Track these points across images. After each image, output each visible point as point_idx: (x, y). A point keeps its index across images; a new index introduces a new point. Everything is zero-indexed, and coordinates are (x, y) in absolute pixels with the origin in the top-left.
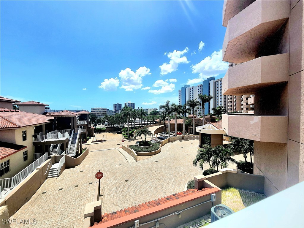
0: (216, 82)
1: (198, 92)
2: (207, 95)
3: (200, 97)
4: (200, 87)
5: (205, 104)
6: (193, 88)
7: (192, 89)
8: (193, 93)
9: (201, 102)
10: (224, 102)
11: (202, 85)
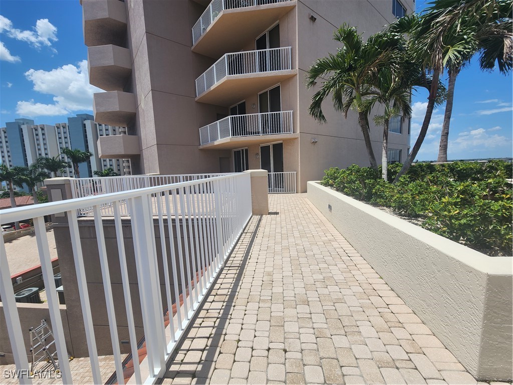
0: (98, 125)
1: (60, 138)
2: (83, 150)
3: (66, 151)
4: (62, 128)
5: (79, 164)
6: (43, 129)
7: (40, 130)
8: (44, 139)
9: (70, 160)
10: (117, 165)
11: (67, 125)
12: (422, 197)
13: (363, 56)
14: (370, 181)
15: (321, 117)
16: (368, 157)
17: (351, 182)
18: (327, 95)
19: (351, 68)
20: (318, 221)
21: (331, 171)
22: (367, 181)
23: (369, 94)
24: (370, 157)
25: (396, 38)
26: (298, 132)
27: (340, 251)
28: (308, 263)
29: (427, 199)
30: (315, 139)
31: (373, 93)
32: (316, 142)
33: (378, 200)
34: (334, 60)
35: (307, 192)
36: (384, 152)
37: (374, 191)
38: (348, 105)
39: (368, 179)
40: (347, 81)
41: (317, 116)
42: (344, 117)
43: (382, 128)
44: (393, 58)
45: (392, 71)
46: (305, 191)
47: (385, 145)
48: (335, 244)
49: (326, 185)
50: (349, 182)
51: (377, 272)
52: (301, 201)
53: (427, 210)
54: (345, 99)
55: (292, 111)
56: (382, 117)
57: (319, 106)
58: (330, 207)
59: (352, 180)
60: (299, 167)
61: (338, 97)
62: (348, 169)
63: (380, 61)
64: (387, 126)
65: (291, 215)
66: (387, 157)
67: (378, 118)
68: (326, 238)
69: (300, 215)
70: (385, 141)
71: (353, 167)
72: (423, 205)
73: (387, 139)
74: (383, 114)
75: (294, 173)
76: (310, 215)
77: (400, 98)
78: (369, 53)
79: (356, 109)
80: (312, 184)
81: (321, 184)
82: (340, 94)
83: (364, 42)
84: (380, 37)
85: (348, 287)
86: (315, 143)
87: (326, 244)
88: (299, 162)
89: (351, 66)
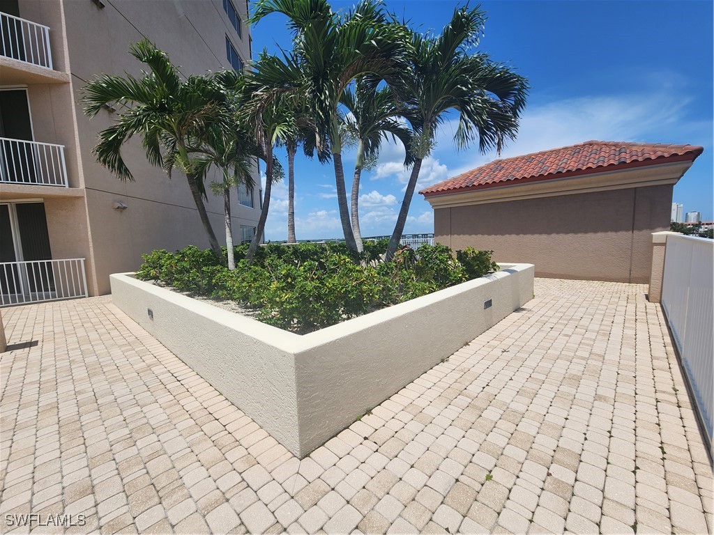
12: (257, 284)
13: (183, 98)
14: (208, 269)
15: (122, 169)
16: (206, 236)
17: (183, 271)
18: (130, 137)
19: (162, 109)
20: (131, 339)
21: (154, 255)
22: (204, 269)
23: (201, 151)
24: (209, 235)
25: (222, 91)
26: (82, 185)
27: (166, 377)
28: (101, 419)
29: (261, 286)
30: (121, 202)
31: (206, 151)
32: (125, 208)
33: (220, 293)
34: (137, 86)
35: (110, 293)
36: (227, 230)
37: (214, 281)
38: (171, 161)
39: (206, 265)
40: (163, 125)
41: (113, 167)
42: (167, 176)
43: (221, 200)
44: (221, 115)
45: (221, 131)
46: (107, 292)
47: (228, 221)
48: (158, 370)
49: (146, 277)
50: (180, 272)
51: (217, 388)
52: (98, 311)
53: (262, 298)
54: (165, 151)
55: (62, 147)
56: (221, 185)
57: (117, 151)
58: (150, 312)
59: (184, 268)
60: (91, 249)
61: (152, 144)
62: (178, 252)
63: (206, 114)
64: (228, 197)
65: (69, 340)
66: (231, 237)
67: (215, 185)
68: (144, 364)
69: (93, 336)
70: (227, 216)
71: (190, 249)
72: (259, 294)
73: (229, 214)
74: (221, 181)
75: (79, 262)
76: (114, 333)
77: (240, 165)
78: (191, 97)
79: (180, 167)
80: (119, 278)
81: (138, 277)
82: (156, 140)
83: (183, 81)
84: (205, 82)
85: (173, 427)
86: (121, 209)
87: (141, 374)
88: (90, 240)
89: (162, 105)
